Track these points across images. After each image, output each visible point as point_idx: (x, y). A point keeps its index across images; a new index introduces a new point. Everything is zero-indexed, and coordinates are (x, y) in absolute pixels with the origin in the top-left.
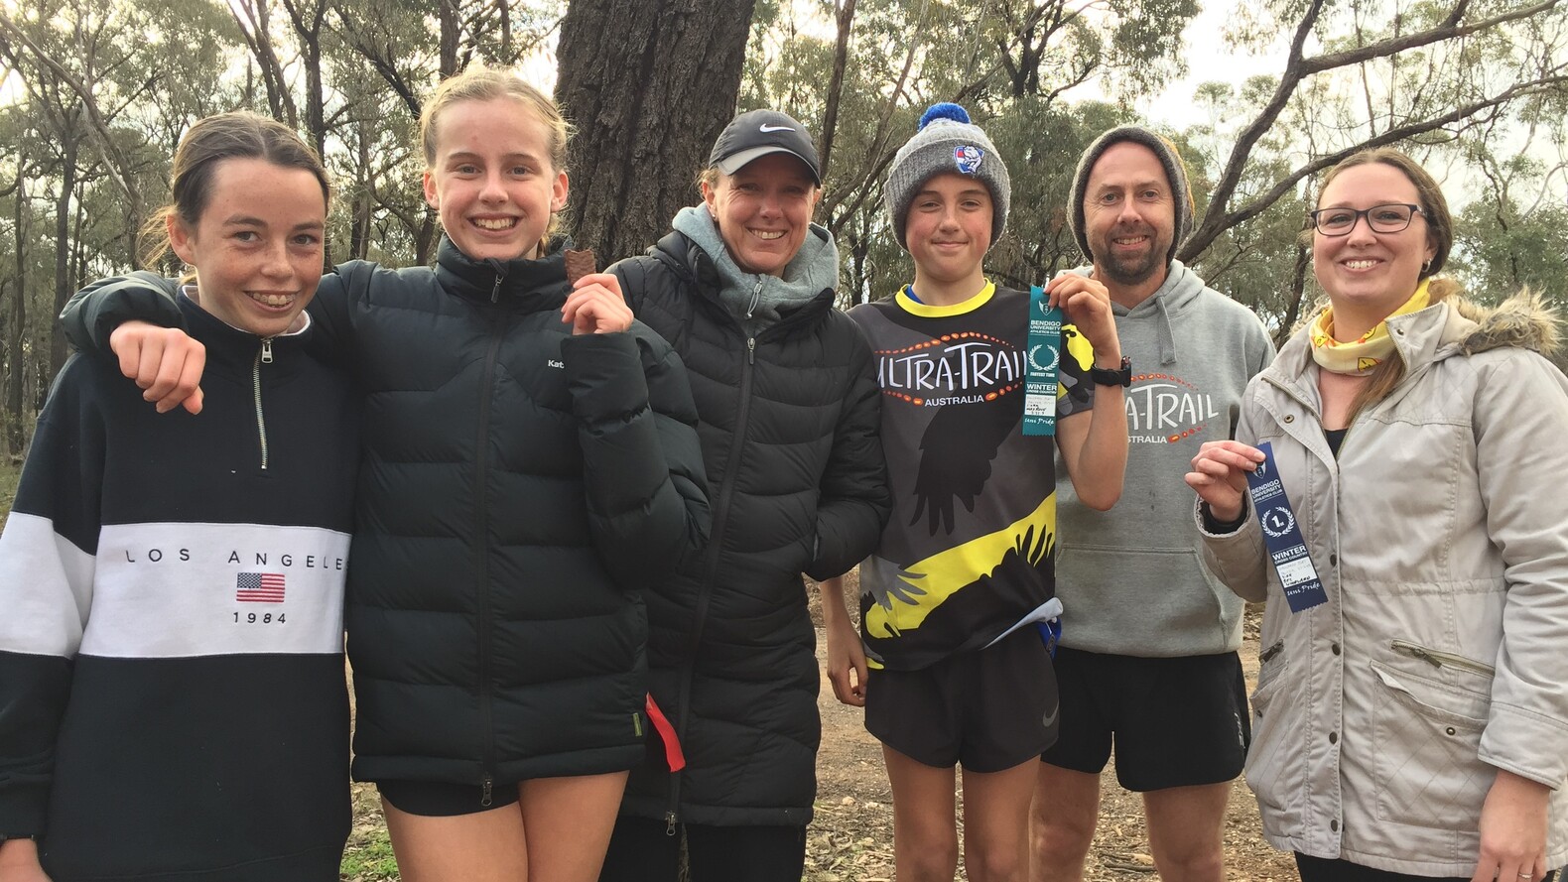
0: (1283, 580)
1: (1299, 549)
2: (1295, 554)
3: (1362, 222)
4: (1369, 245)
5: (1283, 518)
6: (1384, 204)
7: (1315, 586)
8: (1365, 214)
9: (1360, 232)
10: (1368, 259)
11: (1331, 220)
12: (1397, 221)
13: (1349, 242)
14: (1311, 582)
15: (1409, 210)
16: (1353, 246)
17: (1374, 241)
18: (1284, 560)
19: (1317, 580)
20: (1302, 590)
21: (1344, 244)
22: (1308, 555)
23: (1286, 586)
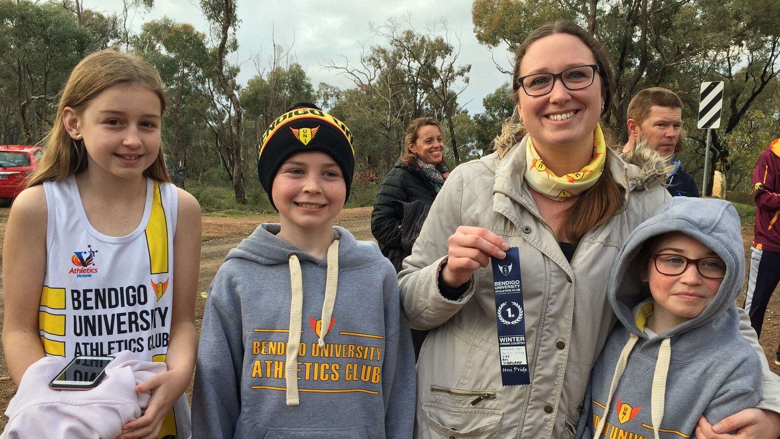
0: (502, 358)
1: (520, 339)
2: (516, 341)
3: (558, 83)
4: (567, 101)
5: (515, 311)
6: (572, 66)
7: (524, 370)
8: (559, 76)
9: (558, 92)
10: (566, 112)
11: (534, 83)
12: (583, 79)
13: (551, 100)
14: (522, 366)
15: (591, 69)
16: (555, 103)
17: (569, 97)
18: (507, 344)
19: (526, 366)
20: (513, 370)
21: (547, 101)
22: (525, 345)
23: (503, 364)
